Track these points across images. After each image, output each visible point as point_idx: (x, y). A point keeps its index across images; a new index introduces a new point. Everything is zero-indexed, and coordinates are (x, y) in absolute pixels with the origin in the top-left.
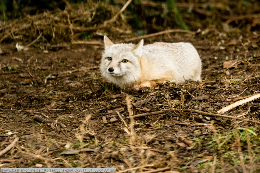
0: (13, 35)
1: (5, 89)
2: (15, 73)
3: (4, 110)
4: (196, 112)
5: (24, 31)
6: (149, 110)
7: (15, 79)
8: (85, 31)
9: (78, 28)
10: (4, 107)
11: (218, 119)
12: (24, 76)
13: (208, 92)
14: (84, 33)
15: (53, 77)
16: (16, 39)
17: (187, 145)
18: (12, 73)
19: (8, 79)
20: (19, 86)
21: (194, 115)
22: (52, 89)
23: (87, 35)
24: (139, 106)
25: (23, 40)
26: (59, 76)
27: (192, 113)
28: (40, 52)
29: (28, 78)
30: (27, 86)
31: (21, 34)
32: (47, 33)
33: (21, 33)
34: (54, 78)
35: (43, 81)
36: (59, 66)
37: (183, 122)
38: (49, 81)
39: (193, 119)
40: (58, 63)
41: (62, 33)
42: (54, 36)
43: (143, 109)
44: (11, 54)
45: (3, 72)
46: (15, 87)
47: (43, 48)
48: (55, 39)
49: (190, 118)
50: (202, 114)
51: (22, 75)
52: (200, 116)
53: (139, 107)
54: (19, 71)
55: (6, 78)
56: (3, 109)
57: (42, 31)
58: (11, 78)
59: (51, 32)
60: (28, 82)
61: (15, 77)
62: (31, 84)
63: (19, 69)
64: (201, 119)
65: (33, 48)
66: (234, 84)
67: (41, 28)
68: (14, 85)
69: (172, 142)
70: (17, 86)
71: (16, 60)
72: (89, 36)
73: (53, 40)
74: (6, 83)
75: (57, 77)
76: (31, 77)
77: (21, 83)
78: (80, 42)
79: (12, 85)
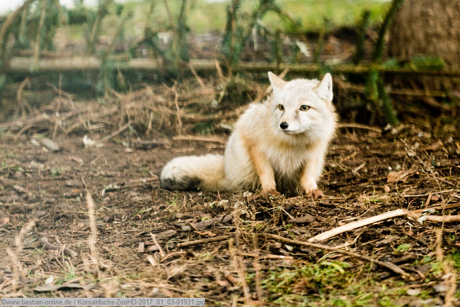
0: (89, 123)
1: (38, 203)
2: (59, 179)
3: (9, 232)
4: (273, 239)
5: (107, 118)
6: (215, 235)
7: (58, 188)
8: (202, 121)
9: (192, 116)
10: (11, 228)
11: (303, 250)
12: (72, 185)
13: (319, 212)
14: (200, 124)
15: (116, 187)
16: (93, 130)
17: (230, 285)
18: (56, 179)
19: (47, 188)
20: (60, 199)
21: (269, 243)
22: (105, 205)
23: (205, 127)
24: (201, 229)
25: (103, 131)
26: (125, 186)
27: (268, 239)
28: (119, 150)
29: (78, 187)
30: (73, 199)
31: (102, 123)
32: (140, 122)
33: (101, 120)
34: (118, 189)
35: (99, 193)
36: (138, 172)
37: (250, 252)
38: (108, 193)
39: (268, 249)
40: (138, 168)
41: (164, 123)
42: (150, 126)
43: (204, 233)
44: (73, 151)
45: (42, 177)
46: (53, 200)
47: (128, 145)
48: (151, 132)
49: (263, 247)
50: (281, 241)
51: (69, 183)
52: (278, 245)
53: (200, 231)
54: (67, 176)
55: (44, 186)
56: (9, 230)
57: (133, 118)
58: (52, 186)
59: (146, 119)
60: (75, 194)
61: (57, 185)
62: (80, 196)
63: (68, 174)
64: (278, 249)
65: (111, 145)
66: (375, 203)
67: (132, 113)
68: (52, 197)
69: (211, 278)
70: (57, 198)
71: (73, 161)
72: (208, 130)
73: (147, 133)
74: (40, 194)
75: (122, 187)
76: (84, 187)
77: (64, 195)
78: (190, 137)
79: (49, 197)
